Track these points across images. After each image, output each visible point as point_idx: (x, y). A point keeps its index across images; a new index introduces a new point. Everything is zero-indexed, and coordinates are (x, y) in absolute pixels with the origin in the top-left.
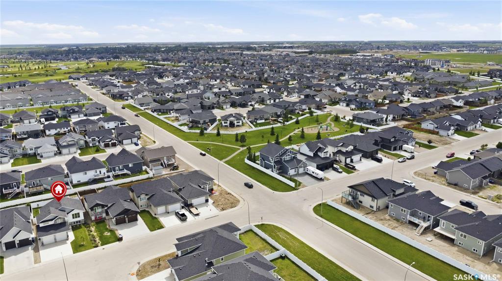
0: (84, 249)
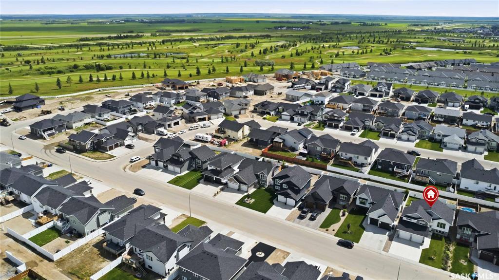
0: (431, 264)
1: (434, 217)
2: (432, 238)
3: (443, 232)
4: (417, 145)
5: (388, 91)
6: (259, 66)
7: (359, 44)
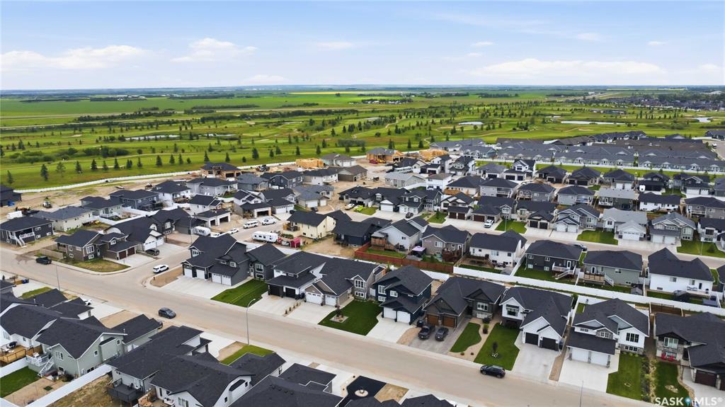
3: (635, 348)
4: (581, 238)
5: (530, 171)
6: (343, 146)
7: (482, 118)
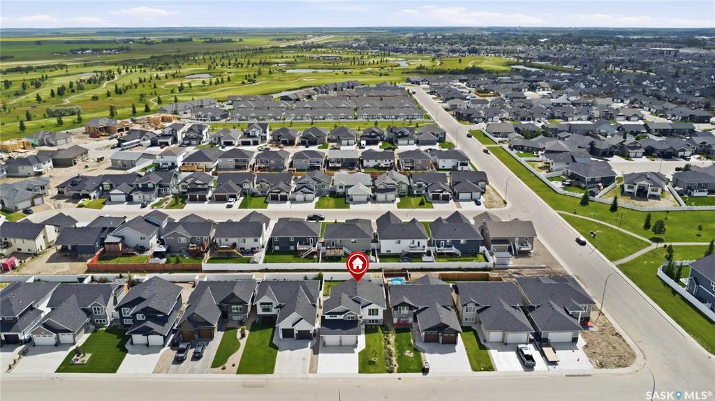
0: (373, 370)
1: (363, 303)
2: (366, 333)
3: (377, 321)
4: (318, 206)
5: (263, 135)
7: (209, 69)
